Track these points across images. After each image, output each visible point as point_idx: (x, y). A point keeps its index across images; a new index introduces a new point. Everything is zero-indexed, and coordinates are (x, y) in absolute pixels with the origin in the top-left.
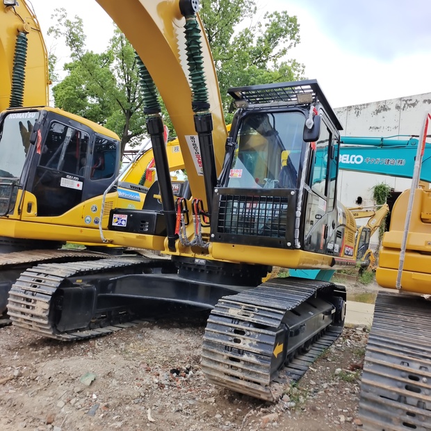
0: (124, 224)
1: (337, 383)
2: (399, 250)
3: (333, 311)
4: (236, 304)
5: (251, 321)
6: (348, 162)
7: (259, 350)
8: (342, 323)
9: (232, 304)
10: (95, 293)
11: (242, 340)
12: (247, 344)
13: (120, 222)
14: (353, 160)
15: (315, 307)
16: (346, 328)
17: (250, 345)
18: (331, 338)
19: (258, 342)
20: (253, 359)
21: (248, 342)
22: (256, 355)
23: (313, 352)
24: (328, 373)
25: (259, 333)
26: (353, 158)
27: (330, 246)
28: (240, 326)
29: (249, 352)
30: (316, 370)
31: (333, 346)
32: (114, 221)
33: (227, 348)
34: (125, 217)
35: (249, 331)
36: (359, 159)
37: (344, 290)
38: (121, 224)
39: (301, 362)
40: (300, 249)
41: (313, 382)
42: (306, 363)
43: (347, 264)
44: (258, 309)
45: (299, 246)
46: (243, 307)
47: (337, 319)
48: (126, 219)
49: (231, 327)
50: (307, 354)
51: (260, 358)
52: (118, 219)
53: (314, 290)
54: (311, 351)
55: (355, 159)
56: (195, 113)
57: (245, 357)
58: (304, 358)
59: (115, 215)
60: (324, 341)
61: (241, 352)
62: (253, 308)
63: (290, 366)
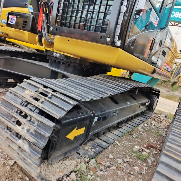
1: (131, 160)
3: (148, 104)
5: (36, 105)
8: (153, 111)
11: (22, 124)
12: (25, 129)
13: (12, 21)
15: (135, 99)
16: (155, 113)
17: (28, 130)
18: (142, 119)
19: (35, 131)
20: (26, 147)
21: (27, 127)
22: (30, 143)
24: (129, 148)
27: (154, 59)
28: (26, 110)
29: (24, 139)
30: (119, 144)
31: (142, 125)
32: (10, 20)
33: (9, 129)
34: (15, 18)
35: (31, 116)
37: (159, 92)
38: (12, 22)
39: (110, 136)
40: (120, 47)
41: (111, 156)
42: (116, 137)
43: (165, 76)
44: (52, 95)
46: (40, 90)
47: (150, 108)
48: (15, 19)
49: (18, 108)
50: (120, 130)
51: (32, 148)
52: (12, 18)
53: (130, 87)
54: (124, 127)
57: (20, 142)
58: (116, 132)
59: (10, 16)
60: (136, 121)
62: (48, 92)
63: (101, 138)
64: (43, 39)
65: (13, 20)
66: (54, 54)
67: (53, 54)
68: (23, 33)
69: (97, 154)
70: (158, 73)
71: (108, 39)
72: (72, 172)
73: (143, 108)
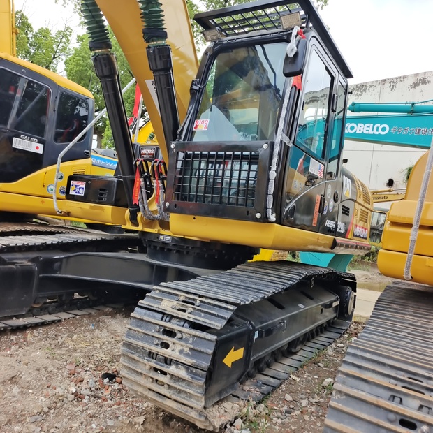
0: (82, 192)
1: (322, 400)
2: (410, 226)
3: (337, 303)
4: (173, 294)
5: (186, 318)
6: (371, 133)
7: (190, 361)
8: (350, 318)
9: (169, 293)
10: (36, 274)
11: (171, 345)
12: (177, 351)
13: (77, 190)
14: (377, 130)
15: (312, 298)
16: (355, 322)
17: (181, 352)
18: (332, 335)
19: (191, 349)
20: (182, 373)
21: (178, 348)
22: (187, 367)
23: (303, 354)
24: (315, 384)
25: (194, 336)
26: (378, 128)
27: (329, 224)
28: (172, 325)
29: (178, 363)
30: (298, 379)
31: (333, 346)
32: (72, 188)
33: (150, 354)
34: (83, 185)
35: (181, 332)
36: (384, 129)
37: (354, 278)
38: (79, 193)
39: (280, 369)
40: (276, 222)
41: (288, 397)
42: (289, 369)
43: (356, 247)
44: (201, 302)
45: (273, 218)
46: (182, 298)
47: (343, 312)
48: (84, 186)
49: (160, 325)
50: (295, 357)
51: (192, 372)
52: (76, 186)
53: (299, 278)
54: (301, 353)
55: (380, 129)
56: (147, 45)
57: (172, 369)
58: (288, 361)
59: (73, 183)
60: (321, 339)
61: (167, 361)
62: (194, 299)
63: (264, 373)
64: (139, 215)
65: (79, 188)
66: (161, 237)
67: (158, 238)
68: (102, 209)
69: (266, 396)
70: (342, 245)
71: (258, 215)
72: (236, 418)
73: (329, 314)
